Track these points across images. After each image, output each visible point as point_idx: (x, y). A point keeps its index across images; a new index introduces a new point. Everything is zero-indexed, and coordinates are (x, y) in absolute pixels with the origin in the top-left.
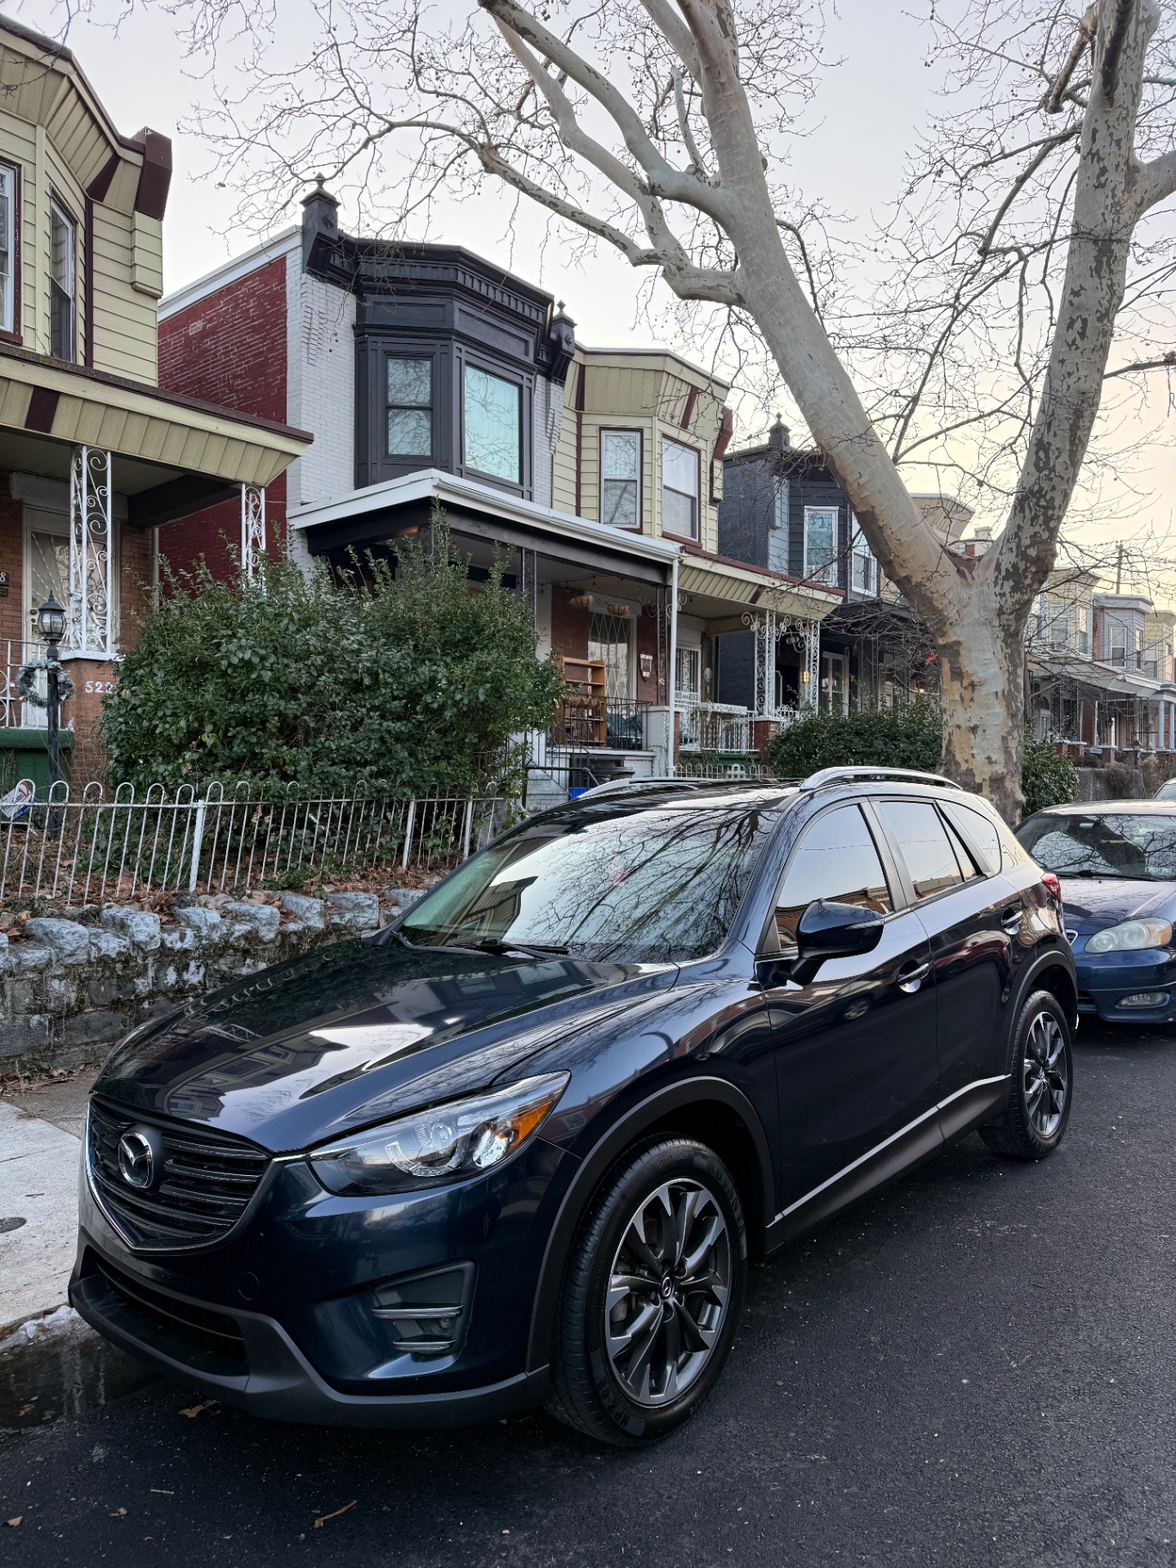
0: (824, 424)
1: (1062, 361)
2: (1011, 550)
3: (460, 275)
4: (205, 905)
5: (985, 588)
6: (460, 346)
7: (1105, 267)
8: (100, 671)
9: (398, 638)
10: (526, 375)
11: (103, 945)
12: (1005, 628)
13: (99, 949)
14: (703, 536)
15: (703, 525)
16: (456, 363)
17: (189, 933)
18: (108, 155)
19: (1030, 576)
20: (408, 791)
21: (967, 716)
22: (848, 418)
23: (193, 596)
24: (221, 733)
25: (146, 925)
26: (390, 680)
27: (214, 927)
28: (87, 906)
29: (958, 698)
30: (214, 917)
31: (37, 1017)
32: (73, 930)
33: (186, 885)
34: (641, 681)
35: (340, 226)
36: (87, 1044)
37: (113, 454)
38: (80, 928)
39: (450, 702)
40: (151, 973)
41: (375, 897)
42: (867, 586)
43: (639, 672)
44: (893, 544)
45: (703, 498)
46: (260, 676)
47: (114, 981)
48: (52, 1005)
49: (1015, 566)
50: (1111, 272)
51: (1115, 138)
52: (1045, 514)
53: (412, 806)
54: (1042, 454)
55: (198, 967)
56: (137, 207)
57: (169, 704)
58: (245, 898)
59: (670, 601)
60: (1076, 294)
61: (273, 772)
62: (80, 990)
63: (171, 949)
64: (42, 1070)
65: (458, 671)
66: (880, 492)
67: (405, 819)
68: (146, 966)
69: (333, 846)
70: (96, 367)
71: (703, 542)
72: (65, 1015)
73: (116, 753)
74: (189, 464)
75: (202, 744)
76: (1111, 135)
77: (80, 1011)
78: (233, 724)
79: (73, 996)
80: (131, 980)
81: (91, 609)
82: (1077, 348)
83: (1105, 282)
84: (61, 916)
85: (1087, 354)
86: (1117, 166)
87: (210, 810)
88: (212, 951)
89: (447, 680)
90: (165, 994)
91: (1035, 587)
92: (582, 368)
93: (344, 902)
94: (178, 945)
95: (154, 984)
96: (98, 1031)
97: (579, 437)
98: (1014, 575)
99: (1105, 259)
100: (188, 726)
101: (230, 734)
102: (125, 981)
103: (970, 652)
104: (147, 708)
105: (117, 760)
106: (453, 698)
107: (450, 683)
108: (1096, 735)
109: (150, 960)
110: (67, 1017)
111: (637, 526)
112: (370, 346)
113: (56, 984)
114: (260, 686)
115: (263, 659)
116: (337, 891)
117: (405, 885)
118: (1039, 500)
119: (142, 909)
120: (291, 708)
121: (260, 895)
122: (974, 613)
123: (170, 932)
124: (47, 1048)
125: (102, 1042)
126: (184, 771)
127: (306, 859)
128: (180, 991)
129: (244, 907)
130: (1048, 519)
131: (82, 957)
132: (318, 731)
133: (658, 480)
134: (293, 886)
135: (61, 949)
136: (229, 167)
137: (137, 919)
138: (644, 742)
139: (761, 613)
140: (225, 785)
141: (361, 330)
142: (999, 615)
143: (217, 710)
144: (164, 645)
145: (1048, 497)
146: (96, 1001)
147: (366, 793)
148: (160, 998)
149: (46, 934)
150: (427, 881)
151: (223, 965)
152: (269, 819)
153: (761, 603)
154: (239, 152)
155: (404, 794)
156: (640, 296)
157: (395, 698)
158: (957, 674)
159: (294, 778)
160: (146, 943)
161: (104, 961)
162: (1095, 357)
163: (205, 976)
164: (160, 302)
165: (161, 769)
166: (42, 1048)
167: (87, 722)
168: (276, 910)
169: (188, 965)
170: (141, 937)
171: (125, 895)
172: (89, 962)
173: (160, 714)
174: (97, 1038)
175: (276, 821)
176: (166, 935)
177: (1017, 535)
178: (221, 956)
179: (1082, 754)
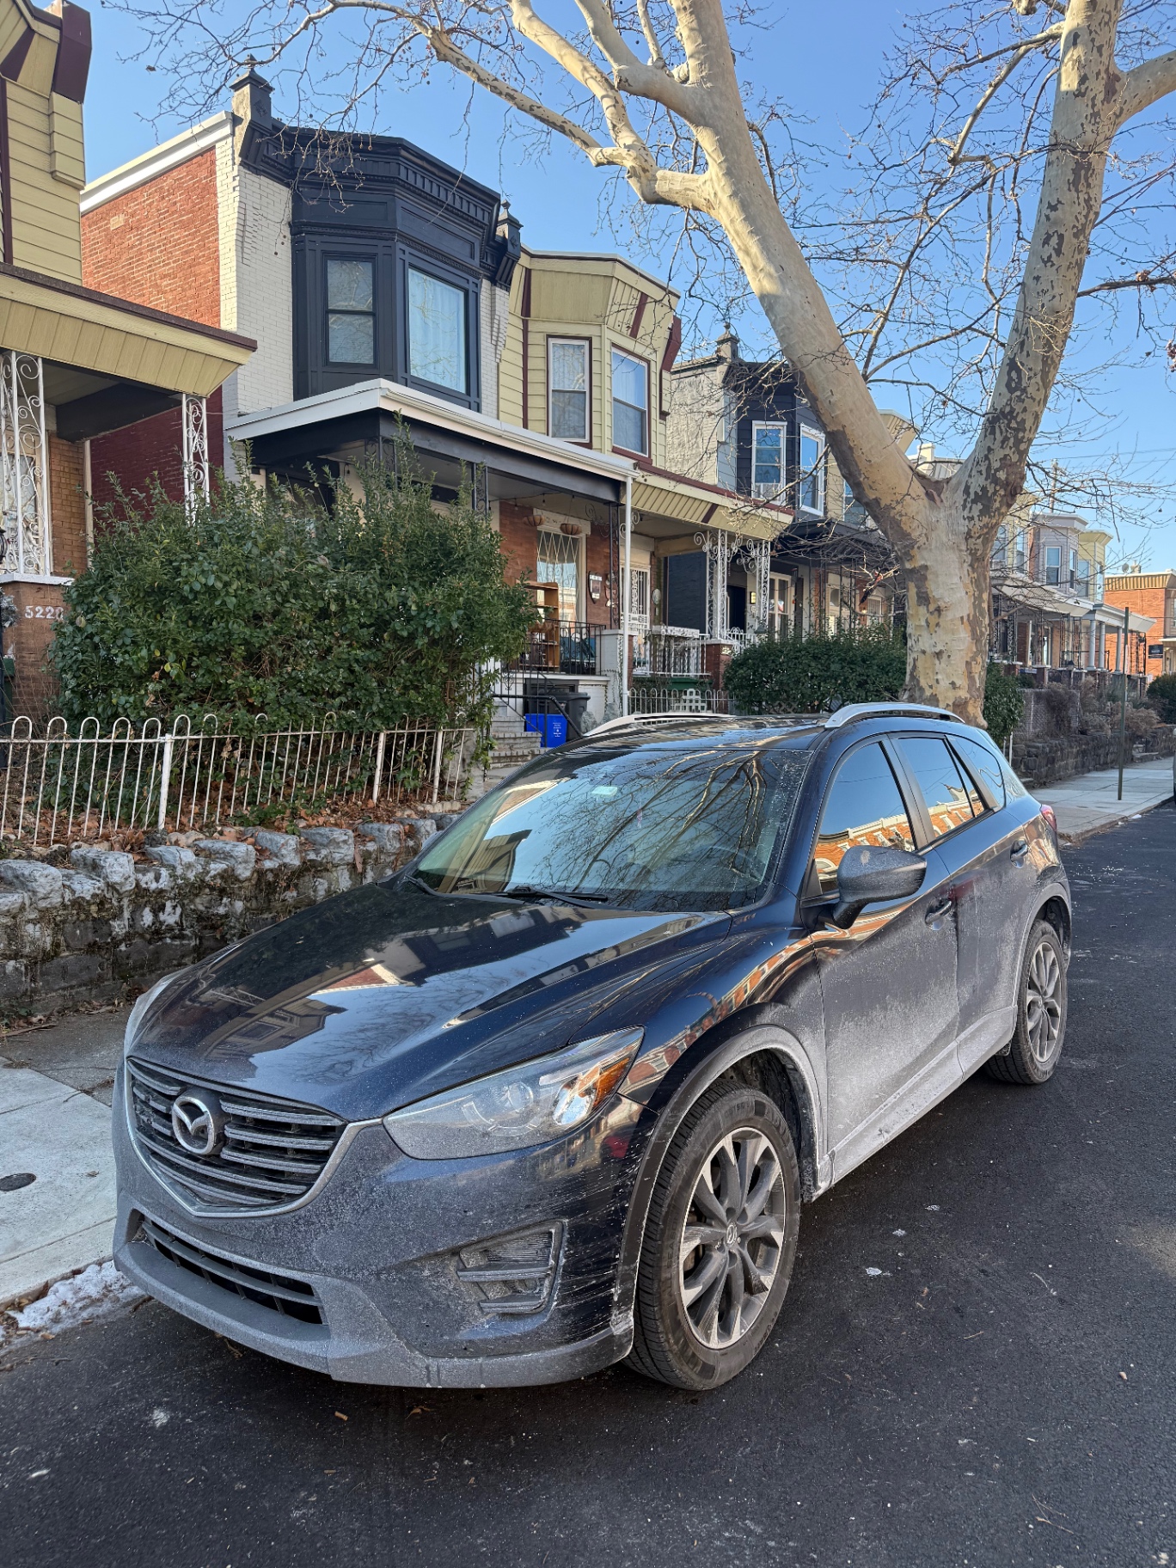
0: (796, 339)
1: (1037, 278)
2: (980, 472)
3: (403, 170)
4: (176, 843)
5: (954, 512)
6: (403, 247)
7: (1083, 181)
8: (41, 594)
9: (363, 562)
10: (471, 279)
11: (76, 887)
12: (972, 553)
13: (73, 892)
14: (653, 451)
15: (653, 440)
16: (399, 265)
17: (164, 872)
18: (22, 28)
19: (999, 499)
20: (378, 722)
21: (932, 642)
22: (820, 333)
23: (147, 517)
24: (184, 663)
25: (120, 866)
26: (357, 606)
27: (189, 866)
28: (56, 847)
29: (923, 623)
30: (188, 856)
31: (12, 963)
32: (46, 872)
33: (154, 823)
34: (590, 602)
35: (275, 114)
36: (64, 989)
37: (44, 360)
38: (53, 870)
39: (420, 630)
40: (126, 915)
41: (350, 832)
42: (814, 505)
43: (589, 593)
44: (862, 465)
45: (653, 410)
46: (224, 603)
47: (90, 924)
48: (27, 950)
49: (984, 489)
50: (1089, 186)
51: (1097, 44)
52: (1016, 437)
53: (382, 738)
54: (1014, 375)
55: (174, 908)
56: (54, 88)
57: (128, 631)
58: (216, 834)
59: (624, 520)
60: (1053, 208)
61: (238, 704)
62: (55, 934)
63: (147, 890)
64: (20, 1017)
65: (428, 596)
66: (851, 411)
67: (375, 750)
68: (121, 908)
69: (302, 780)
70: (16, 263)
71: (653, 457)
72: (42, 960)
73: (73, 683)
74: (125, 372)
75: (165, 675)
76: (1093, 40)
77: (57, 954)
78: (196, 652)
79: (49, 940)
80: (107, 922)
81: (28, 528)
82: (1053, 265)
83: (1083, 196)
84: (30, 857)
85: (1063, 271)
86: (1098, 74)
87: (178, 745)
88: (187, 891)
89: (417, 605)
90: (142, 936)
91: (1003, 510)
92: (528, 272)
93: (318, 838)
94: (153, 886)
95: (130, 926)
96: (75, 976)
97: (525, 345)
98: (983, 498)
99: (1083, 172)
100: (150, 655)
101: (193, 664)
102: (101, 924)
103: (937, 576)
104: (105, 636)
105: (73, 691)
106: (425, 626)
107: (420, 609)
108: (1029, 654)
109: (125, 902)
110: (43, 961)
111: (586, 440)
112: (308, 245)
113: (30, 928)
114: (223, 614)
115: (226, 585)
116: (309, 826)
117: (378, 819)
118: (1010, 422)
119: (112, 848)
120: (258, 637)
121: (231, 831)
122: (942, 535)
123: (144, 872)
124: (25, 994)
125: (80, 986)
126: (147, 703)
127: (276, 793)
128: (157, 932)
129: (218, 845)
130: (1018, 442)
131: (56, 900)
132: (285, 661)
133: (607, 392)
134: (265, 821)
135: (34, 893)
136: (162, 47)
137: (110, 860)
138: (598, 667)
139: (714, 531)
140: (191, 718)
141: (299, 228)
142: (966, 539)
143: (181, 639)
144: (119, 570)
145: (1019, 419)
146: (72, 944)
147: (336, 726)
148: (137, 940)
149: (17, 877)
150: (399, 814)
151: (200, 904)
152: (238, 753)
153: (712, 523)
154: (172, 30)
155: (374, 726)
156: (602, 199)
157: (362, 626)
158: (924, 599)
159: (261, 710)
160: (121, 884)
161: (78, 903)
162: (1071, 274)
163: (181, 916)
164: (82, 192)
165: (123, 699)
166: (18, 995)
167: (29, 649)
168: (251, 847)
169: (164, 905)
170: (116, 878)
171: (92, 834)
172: (63, 904)
173: (119, 642)
174: (74, 983)
175: (244, 755)
176: (140, 876)
177: (987, 457)
178: (197, 895)
179: (1017, 672)
